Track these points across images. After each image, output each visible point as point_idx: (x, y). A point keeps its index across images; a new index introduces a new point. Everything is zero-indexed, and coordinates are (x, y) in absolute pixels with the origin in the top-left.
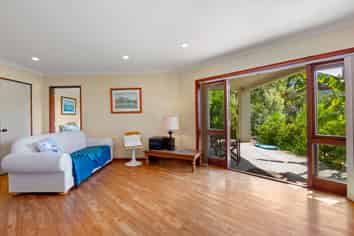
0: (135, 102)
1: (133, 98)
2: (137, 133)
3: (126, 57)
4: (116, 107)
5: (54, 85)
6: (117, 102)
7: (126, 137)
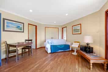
0: (79, 30)
1: (78, 28)
2: (78, 42)
3: (67, 15)
4: (74, 32)
5: (63, 27)
6: (74, 30)
7: (74, 43)
